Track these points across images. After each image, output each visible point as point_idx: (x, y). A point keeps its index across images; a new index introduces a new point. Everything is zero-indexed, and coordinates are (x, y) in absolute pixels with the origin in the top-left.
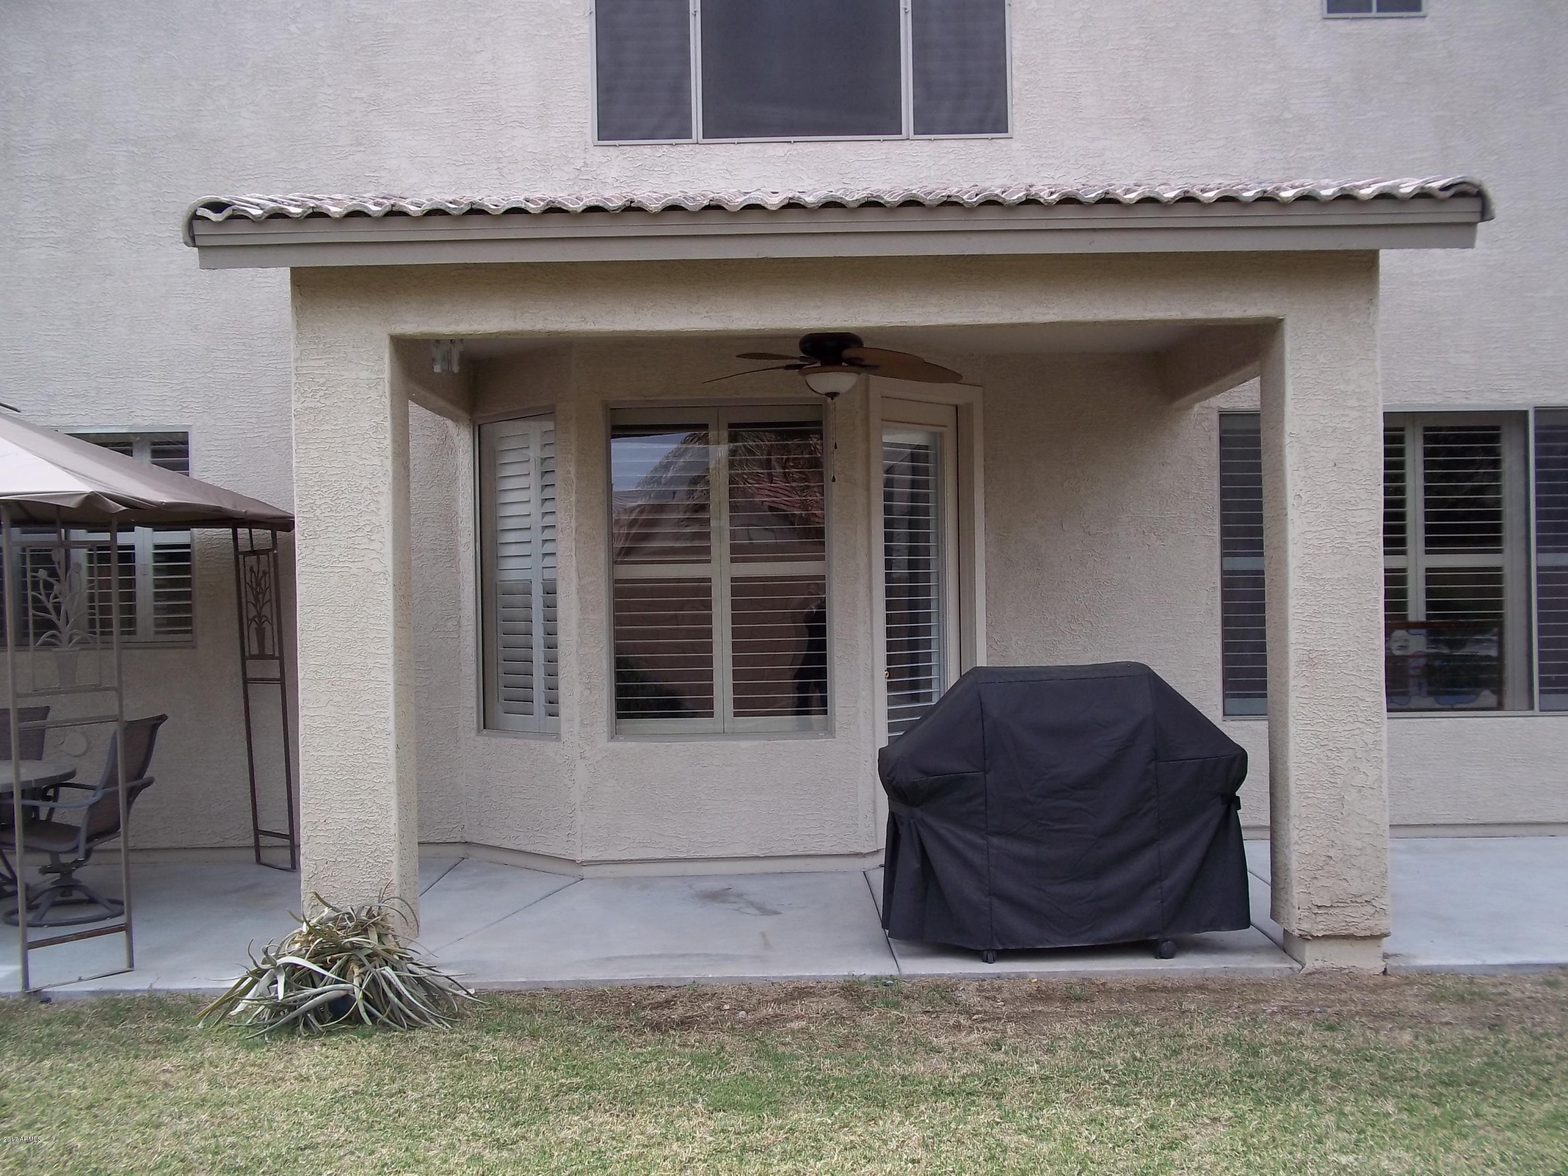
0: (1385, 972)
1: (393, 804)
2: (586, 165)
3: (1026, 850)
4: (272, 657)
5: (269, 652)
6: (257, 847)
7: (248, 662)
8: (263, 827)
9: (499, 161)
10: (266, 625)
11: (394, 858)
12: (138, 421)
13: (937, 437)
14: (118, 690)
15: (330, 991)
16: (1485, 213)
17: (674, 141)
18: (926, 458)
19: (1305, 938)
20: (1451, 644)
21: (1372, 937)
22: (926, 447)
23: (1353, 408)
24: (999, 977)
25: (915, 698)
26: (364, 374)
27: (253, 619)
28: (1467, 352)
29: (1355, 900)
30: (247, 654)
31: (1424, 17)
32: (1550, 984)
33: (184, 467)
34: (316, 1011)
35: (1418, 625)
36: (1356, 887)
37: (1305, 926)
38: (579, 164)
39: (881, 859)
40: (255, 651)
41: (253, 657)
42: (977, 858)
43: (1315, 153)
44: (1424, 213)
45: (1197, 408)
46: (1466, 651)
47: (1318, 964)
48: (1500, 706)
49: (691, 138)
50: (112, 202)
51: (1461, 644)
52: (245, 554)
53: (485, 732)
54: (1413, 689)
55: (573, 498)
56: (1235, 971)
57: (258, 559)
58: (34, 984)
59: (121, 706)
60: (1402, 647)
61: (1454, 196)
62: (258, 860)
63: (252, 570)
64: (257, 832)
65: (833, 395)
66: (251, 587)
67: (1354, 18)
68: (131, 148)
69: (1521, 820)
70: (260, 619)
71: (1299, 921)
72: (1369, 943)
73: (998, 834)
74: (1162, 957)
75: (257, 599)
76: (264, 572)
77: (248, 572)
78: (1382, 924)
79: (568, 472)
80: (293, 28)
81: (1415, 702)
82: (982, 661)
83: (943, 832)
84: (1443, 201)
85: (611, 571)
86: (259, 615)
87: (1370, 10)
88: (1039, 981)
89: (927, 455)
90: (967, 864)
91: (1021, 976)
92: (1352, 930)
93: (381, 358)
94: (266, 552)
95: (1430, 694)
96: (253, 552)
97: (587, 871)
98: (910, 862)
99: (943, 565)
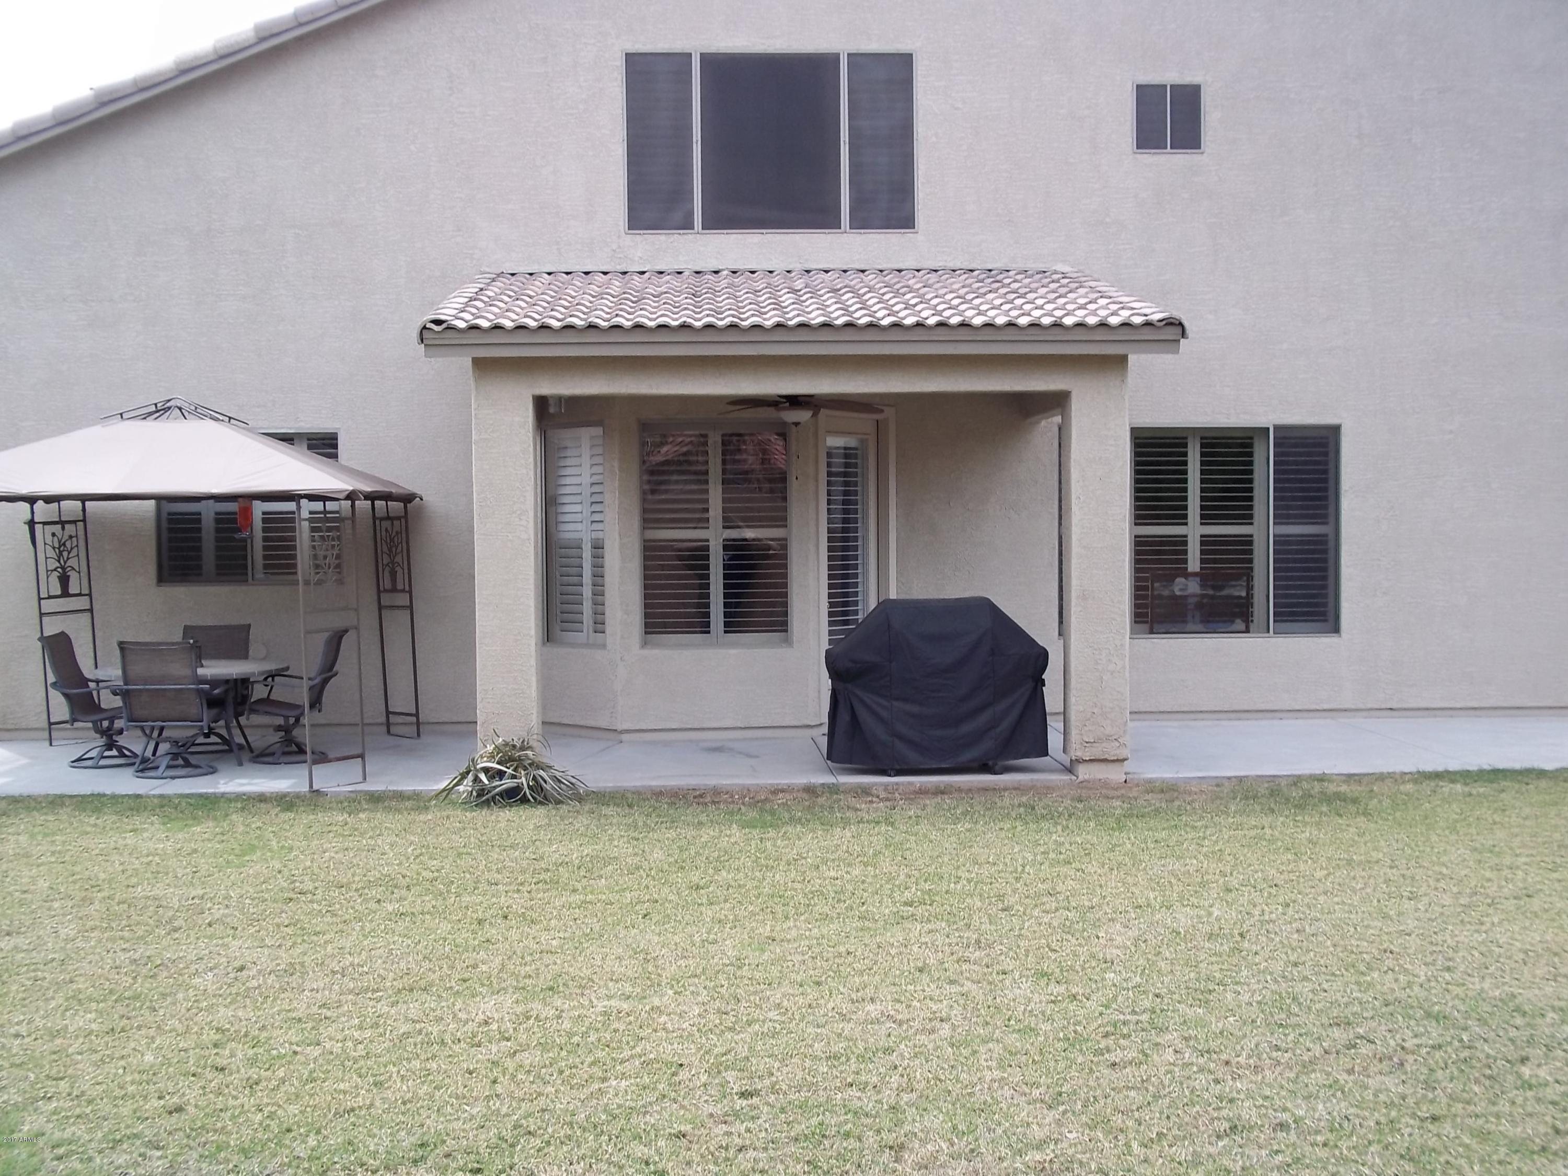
0: (1125, 781)
1: (534, 679)
2: (619, 247)
3: (915, 709)
4: (403, 591)
5: (400, 587)
6: (388, 725)
7: (382, 595)
8: (391, 710)
9: (558, 243)
10: (398, 569)
11: (535, 712)
12: (302, 424)
13: (862, 441)
14: (356, 610)
15: (507, 783)
16: (1184, 334)
17: (681, 232)
18: (856, 456)
19: (1079, 761)
20: (1214, 588)
21: (1118, 760)
22: (856, 449)
23: (1111, 445)
24: (897, 784)
25: (846, 623)
26: (517, 419)
27: (387, 565)
28: (1229, 386)
29: (1108, 738)
30: (381, 588)
31: (1202, 153)
32: (1218, 785)
33: (335, 456)
34: (501, 794)
35: (1195, 574)
36: (1109, 730)
37: (1079, 754)
38: (614, 247)
39: (825, 729)
40: (388, 585)
41: (386, 591)
42: (884, 714)
43: (1127, 246)
44: (1148, 334)
45: (1043, 423)
46: (1225, 592)
47: (1087, 777)
48: (1247, 631)
49: (693, 229)
50: (283, 269)
51: (1221, 588)
52: (381, 519)
53: (548, 644)
54: (1189, 618)
55: (617, 484)
56: (1037, 780)
57: (393, 524)
58: (315, 787)
59: (358, 620)
60: (1181, 590)
61: (1166, 324)
62: (389, 732)
63: (386, 530)
64: (388, 713)
65: (797, 424)
66: (386, 542)
67: (1154, 153)
68: (297, 231)
69: (1260, 709)
70: (393, 565)
71: (1077, 752)
72: (1117, 765)
73: (897, 699)
74: (995, 774)
75: (390, 550)
76: (397, 533)
77: (384, 533)
78: (1124, 753)
79: (613, 466)
80: (412, 147)
81: (1190, 627)
82: (893, 595)
83: (865, 699)
84: (1159, 328)
85: (642, 534)
86: (393, 562)
87: (1166, 148)
88: (921, 786)
89: (856, 454)
90: (881, 720)
91: (910, 783)
92: (1106, 756)
93: (527, 409)
94: (399, 518)
95: (1202, 622)
96: (388, 518)
97: (625, 737)
98: (844, 717)
99: (867, 530)
